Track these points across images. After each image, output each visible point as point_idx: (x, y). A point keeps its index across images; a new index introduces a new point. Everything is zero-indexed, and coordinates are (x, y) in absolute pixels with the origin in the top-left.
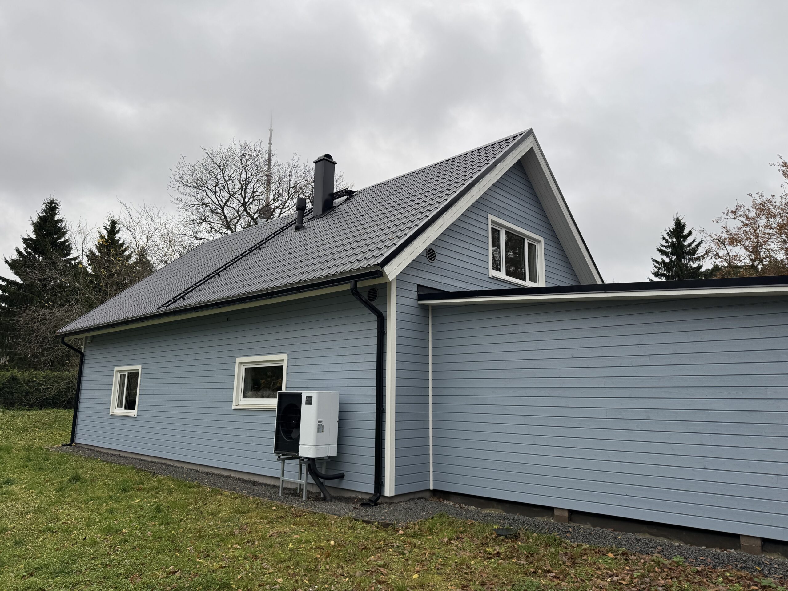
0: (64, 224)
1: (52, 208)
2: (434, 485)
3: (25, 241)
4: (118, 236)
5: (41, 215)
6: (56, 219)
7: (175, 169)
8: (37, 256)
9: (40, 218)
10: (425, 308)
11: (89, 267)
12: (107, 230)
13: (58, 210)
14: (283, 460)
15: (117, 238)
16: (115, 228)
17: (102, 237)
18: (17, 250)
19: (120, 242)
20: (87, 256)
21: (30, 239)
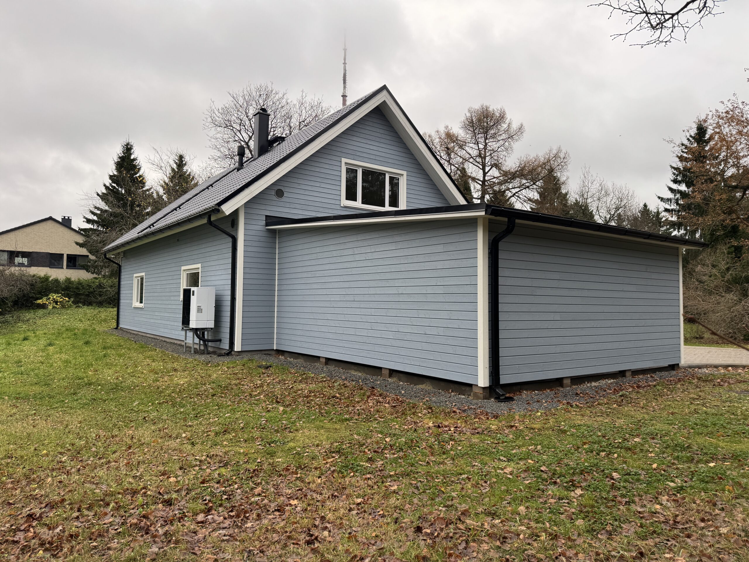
0: (138, 162)
1: (128, 149)
2: (276, 347)
3: (111, 177)
4: (185, 168)
5: (121, 155)
6: (132, 158)
7: (208, 113)
8: (120, 189)
9: (120, 158)
10: (274, 231)
11: (165, 196)
12: (176, 163)
13: (133, 150)
14: (186, 330)
15: (185, 170)
16: (183, 161)
17: (173, 170)
18: (105, 185)
19: (188, 173)
20: (162, 186)
21: (114, 176)
